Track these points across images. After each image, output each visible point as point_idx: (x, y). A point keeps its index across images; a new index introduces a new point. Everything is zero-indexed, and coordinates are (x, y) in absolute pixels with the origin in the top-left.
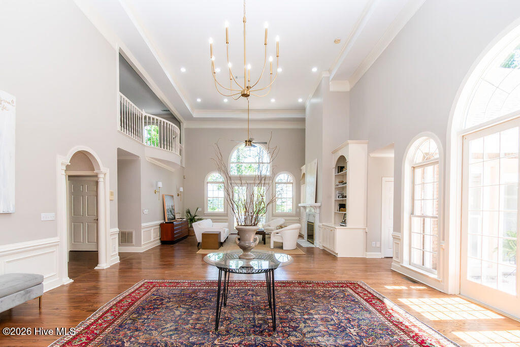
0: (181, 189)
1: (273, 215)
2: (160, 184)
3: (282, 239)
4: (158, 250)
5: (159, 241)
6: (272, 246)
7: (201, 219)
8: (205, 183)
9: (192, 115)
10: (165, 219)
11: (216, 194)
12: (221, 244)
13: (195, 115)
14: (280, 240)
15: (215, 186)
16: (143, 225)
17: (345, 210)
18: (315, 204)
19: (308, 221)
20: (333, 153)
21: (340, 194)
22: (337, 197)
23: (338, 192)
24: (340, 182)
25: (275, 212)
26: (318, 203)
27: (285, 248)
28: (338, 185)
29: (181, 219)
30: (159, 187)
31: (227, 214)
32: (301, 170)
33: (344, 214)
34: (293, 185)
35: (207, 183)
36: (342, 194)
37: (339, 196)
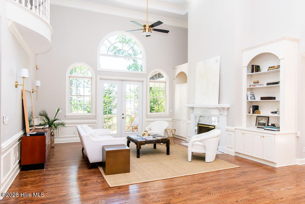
0: (38, 84)
2: (25, 73)
3: (205, 149)
6: (190, 159)
8: (67, 77)
16: (2, 146)
17: (259, 113)
18: (219, 105)
19: (200, 123)
20: (243, 51)
21: (251, 94)
22: (249, 98)
23: (249, 93)
24: (256, 82)
25: (149, 113)
26: (225, 105)
27: (207, 160)
28: (255, 86)
29: (43, 127)
30: (23, 77)
31: (96, 116)
32: (174, 69)
33: (257, 116)
34: (166, 84)
35: (70, 77)
36: (253, 95)
37: (251, 97)
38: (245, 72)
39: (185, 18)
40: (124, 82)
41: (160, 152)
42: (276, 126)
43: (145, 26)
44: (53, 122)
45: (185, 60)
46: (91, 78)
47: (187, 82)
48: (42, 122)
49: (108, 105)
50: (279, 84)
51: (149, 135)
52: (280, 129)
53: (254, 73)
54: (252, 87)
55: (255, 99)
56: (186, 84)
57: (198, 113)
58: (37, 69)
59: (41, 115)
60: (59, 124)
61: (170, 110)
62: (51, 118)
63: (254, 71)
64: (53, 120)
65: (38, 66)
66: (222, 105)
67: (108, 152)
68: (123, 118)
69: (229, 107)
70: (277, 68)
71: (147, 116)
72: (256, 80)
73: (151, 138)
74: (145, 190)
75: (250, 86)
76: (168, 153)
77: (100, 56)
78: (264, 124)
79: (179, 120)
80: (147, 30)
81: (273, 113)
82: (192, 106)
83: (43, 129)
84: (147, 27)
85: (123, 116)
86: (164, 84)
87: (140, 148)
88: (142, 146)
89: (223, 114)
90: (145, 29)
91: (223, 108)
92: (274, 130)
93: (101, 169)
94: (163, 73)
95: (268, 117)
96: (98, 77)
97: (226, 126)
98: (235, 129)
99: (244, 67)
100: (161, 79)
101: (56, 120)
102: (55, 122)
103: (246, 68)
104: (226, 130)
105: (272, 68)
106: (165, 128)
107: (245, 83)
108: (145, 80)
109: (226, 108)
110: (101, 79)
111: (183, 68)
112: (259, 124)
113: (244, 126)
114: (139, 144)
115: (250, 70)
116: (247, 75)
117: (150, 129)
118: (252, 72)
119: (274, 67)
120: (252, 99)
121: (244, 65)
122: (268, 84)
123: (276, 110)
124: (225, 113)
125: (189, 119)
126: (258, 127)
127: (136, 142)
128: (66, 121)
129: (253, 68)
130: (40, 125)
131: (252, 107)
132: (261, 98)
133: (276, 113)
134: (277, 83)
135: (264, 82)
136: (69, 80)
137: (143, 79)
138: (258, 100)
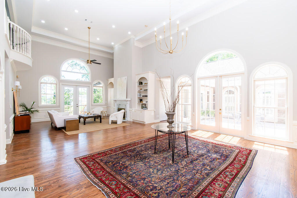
0: (20, 87)
2: (18, 83)
3: (117, 119)
8: (39, 83)
13: (33, 30)
14: (115, 119)
17: (142, 102)
19: (119, 108)
20: (136, 75)
22: (139, 96)
23: (139, 94)
25: (93, 103)
27: (118, 123)
29: (25, 112)
30: (17, 86)
31: (59, 106)
32: (108, 80)
33: (142, 104)
34: (103, 88)
35: (41, 83)
38: (137, 84)
39: (112, 54)
40: (78, 87)
41: (97, 122)
43: (88, 61)
44: (30, 110)
45: (112, 76)
46: (56, 84)
47: (113, 88)
48: (24, 110)
49: (68, 99)
51: (91, 114)
52: (148, 109)
58: (17, 78)
59: (21, 106)
60: (34, 111)
61: (105, 102)
62: (29, 107)
64: (30, 108)
65: (18, 76)
66: (127, 99)
67: (67, 121)
69: (130, 100)
70: (147, 84)
71: (92, 105)
72: (141, 88)
73: (92, 115)
75: (139, 91)
76: (101, 122)
77: (62, 72)
78: (144, 107)
79: (110, 107)
80: (89, 63)
82: (115, 99)
84: (89, 62)
85: (77, 105)
86: (102, 88)
87: (86, 120)
88: (86, 119)
92: (146, 109)
93: (64, 130)
94: (101, 82)
95: (145, 104)
96: (60, 84)
97: (129, 109)
98: (133, 109)
100: (100, 85)
101: (32, 108)
102: (32, 110)
105: (145, 84)
106: (101, 111)
107: (137, 89)
108: (90, 86)
110: (62, 85)
111: (112, 80)
113: (137, 108)
114: (85, 118)
115: (139, 84)
116: (138, 86)
117: (93, 112)
121: (137, 81)
122: (144, 90)
125: (114, 106)
126: (142, 108)
127: (83, 117)
128: (39, 109)
130: (23, 111)
131: (140, 100)
132: (143, 96)
133: (147, 102)
134: (147, 90)
135: (143, 89)
136: (41, 85)
137: (89, 85)
138: (142, 97)
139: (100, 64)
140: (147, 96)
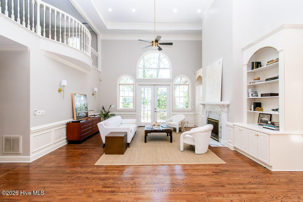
0: (96, 89)
1: (173, 111)
2: (64, 83)
3: (194, 142)
4: (64, 150)
5: (65, 141)
6: (182, 149)
7: (114, 115)
8: (118, 85)
9: (105, 27)
10: (73, 117)
11: (126, 94)
12: (128, 145)
13: (109, 27)
14: (192, 143)
15: (126, 88)
16: (32, 129)
17: (262, 110)
18: (221, 102)
19: (209, 117)
20: (243, 50)
21: (253, 91)
22: (250, 95)
23: (250, 90)
24: (256, 79)
25: (175, 108)
26: (226, 102)
27: (196, 152)
28: (254, 83)
30: (63, 86)
31: (136, 110)
32: (195, 74)
33: (260, 114)
34: (189, 86)
35: (120, 85)
36: (255, 92)
37: (252, 95)
38: (245, 70)
40: (156, 87)
41: (167, 140)
42: (276, 125)
44: (107, 113)
46: (133, 85)
50: (278, 79)
52: (280, 129)
53: (255, 70)
54: (252, 84)
55: (257, 96)
56: (202, 85)
57: (208, 108)
60: (111, 115)
61: (192, 106)
63: (254, 68)
65: (101, 79)
66: (223, 103)
68: (155, 112)
69: (229, 104)
70: (276, 62)
72: (257, 77)
74: (114, 172)
75: (250, 83)
76: (171, 141)
77: (139, 70)
78: (266, 122)
79: (198, 114)
81: (273, 110)
82: (203, 103)
83: (93, 118)
85: (156, 110)
86: (187, 86)
87: (147, 135)
89: (223, 110)
90: (153, 44)
91: (223, 105)
92: (273, 130)
95: (271, 115)
96: (137, 84)
97: (227, 122)
98: (234, 125)
99: (244, 65)
101: (110, 112)
103: (246, 66)
104: (227, 126)
105: (271, 63)
107: (245, 81)
108: (171, 84)
109: (226, 105)
110: (139, 85)
111: (200, 73)
112: (261, 121)
113: (244, 123)
114: (146, 132)
115: (251, 68)
116: (247, 72)
118: (253, 68)
119: (273, 61)
120: (254, 96)
121: (244, 64)
122: (267, 80)
123: (277, 108)
124: (226, 110)
126: (259, 125)
128: (116, 113)
129: (253, 65)
131: (253, 104)
132: (262, 95)
133: (277, 110)
134: (276, 78)
135: (263, 78)
136: (119, 87)
137: (169, 83)
138: (259, 97)
139: (171, 44)
140: (277, 95)
